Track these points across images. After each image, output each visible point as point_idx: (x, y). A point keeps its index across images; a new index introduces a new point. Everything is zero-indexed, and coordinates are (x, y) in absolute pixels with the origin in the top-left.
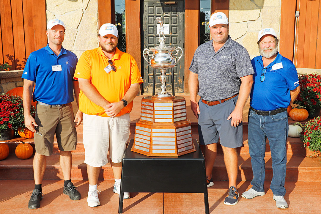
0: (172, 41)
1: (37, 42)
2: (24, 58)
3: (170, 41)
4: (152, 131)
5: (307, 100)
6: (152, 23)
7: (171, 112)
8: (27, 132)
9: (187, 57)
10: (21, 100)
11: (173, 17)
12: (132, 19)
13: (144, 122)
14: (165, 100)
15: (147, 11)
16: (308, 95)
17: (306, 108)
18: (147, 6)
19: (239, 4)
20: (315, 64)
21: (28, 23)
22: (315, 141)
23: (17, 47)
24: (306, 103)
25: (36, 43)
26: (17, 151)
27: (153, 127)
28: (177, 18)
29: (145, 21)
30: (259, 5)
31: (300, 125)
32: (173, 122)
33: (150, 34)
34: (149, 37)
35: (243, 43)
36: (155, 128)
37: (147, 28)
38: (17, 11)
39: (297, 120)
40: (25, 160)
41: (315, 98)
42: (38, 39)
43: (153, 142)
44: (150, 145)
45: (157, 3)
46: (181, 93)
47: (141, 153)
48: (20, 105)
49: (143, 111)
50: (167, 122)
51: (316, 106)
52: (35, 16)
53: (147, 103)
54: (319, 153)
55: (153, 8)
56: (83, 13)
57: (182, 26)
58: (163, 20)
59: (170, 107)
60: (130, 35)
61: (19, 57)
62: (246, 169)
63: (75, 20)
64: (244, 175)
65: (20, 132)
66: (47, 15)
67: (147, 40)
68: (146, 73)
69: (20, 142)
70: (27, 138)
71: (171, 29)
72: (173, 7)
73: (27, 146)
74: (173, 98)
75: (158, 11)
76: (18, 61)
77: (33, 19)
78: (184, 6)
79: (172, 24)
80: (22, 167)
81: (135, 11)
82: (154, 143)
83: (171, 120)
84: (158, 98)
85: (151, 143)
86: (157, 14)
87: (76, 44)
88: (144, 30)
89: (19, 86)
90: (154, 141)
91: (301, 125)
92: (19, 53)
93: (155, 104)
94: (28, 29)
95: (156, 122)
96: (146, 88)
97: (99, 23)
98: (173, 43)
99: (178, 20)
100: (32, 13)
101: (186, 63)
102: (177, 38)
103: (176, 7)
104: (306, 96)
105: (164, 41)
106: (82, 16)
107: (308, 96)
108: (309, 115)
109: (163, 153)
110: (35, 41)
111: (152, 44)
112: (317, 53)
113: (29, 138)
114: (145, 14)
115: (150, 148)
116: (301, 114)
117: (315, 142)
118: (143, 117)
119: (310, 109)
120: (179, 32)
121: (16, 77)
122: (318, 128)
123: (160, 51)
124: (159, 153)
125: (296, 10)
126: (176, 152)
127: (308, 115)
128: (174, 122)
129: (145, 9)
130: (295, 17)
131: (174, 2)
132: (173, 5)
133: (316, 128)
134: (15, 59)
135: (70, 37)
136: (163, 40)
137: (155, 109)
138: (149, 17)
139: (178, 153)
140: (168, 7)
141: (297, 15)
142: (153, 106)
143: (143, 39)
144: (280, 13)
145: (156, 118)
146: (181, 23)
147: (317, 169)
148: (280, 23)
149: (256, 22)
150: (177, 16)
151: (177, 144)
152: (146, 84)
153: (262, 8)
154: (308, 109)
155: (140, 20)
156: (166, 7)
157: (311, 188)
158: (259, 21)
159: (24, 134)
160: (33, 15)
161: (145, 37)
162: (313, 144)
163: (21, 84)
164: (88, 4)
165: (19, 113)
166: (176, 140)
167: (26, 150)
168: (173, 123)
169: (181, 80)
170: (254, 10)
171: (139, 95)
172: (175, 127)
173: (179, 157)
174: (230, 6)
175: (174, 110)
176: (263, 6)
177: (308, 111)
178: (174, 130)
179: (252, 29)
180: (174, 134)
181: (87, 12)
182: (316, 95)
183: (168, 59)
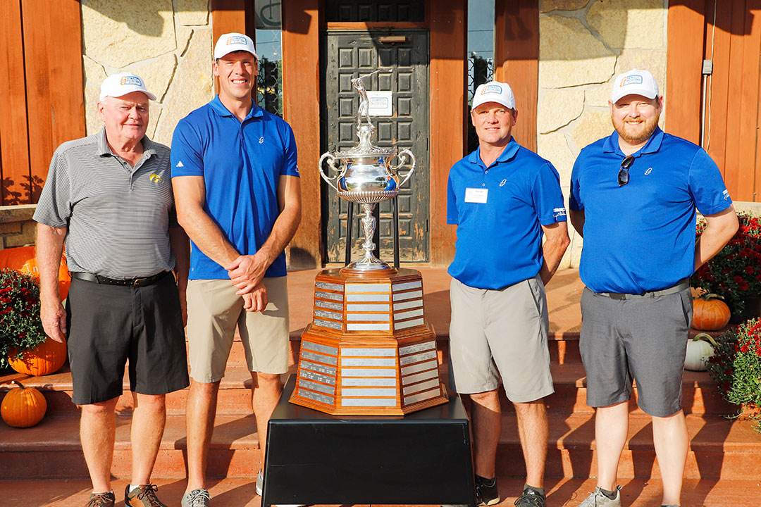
0: (397, 134)
1: (61, 135)
2: (24, 176)
3: (394, 134)
4: (339, 352)
5: (726, 279)
6: (349, 89)
7: (387, 308)
8: (32, 361)
9: (435, 172)
10: (17, 280)
11: (400, 75)
12: (300, 80)
13: (322, 331)
14: (373, 277)
15: (337, 60)
16: (727, 266)
17: (723, 298)
18: (336, 47)
19: (564, 43)
20: (754, 190)
21: (36, 88)
22: (744, 378)
23: (8, 149)
24: (723, 286)
25: (58, 137)
26: (5, 408)
27: (342, 343)
28: (410, 76)
29: (331, 85)
30: (612, 46)
31: (708, 341)
32: (390, 330)
33: (343, 115)
34: (341, 124)
35: (575, 138)
36: (347, 346)
37: (337, 101)
38: (10, 59)
39: (702, 327)
40: (25, 431)
41: (745, 274)
42: (63, 128)
43: (343, 379)
44: (335, 386)
45: (362, 39)
46: (422, 262)
47: (313, 408)
48: (15, 293)
49: (318, 304)
50: (377, 331)
51: (748, 294)
52: (54, 71)
53: (329, 286)
54: (756, 410)
55: (351, 52)
56: (177, 64)
57: (422, 97)
58: (376, 82)
59: (384, 293)
60: (294, 118)
61: (13, 172)
62: (574, 448)
63: (156, 82)
64: (570, 464)
65: (13, 361)
66: (86, 69)
67: (337, 132)
68: (333, 213)
69: (13, 385)
70: (31, 376)
71: (395, 104)
72: (402, 50)
73: (32, 395)
74: (393, 274)
75: (363, 60)
76: (12, 183)
77: (50, 78)
78: (427, 46)
79: (399, 92)
80: (19, 447)
81: (306, 58)
82: (344, 382)
83: (387, 327)
84: (357, 273)
85: (339, 382)
86: (362, 66)
88: (329, 107)
89: (12, 245)
90: (344, 377)
91: (712, 341)
92: (14, 162)
93: (349, 287)
94: (37, 104)
95: (351, 332)
96: (334, 251)
98: (402, 139)
99: (412, 83)
100: (47, 63)
101: (432, 187)
102: (410, 126)
103: (408, 50)
104: (723, 268)
105: (370, 136)
106: (174, 71)
107: (728, 269)
108: (732, 315)
109: (368, 407)
110: (53, 133)
111: (348, 140)
112: (758, 164)
113: (35, 374)
114: (331, 68)
115: (335, 394)
116: (710, 313)
117: (746, 381)
118: (319, 318)
119: (734, 301)
120: (417, 112)
121: (4, 223)
122: (749, 347)
123: (361, 160)
124: (358, 407)
125: (704, 58)
126: (400, 405)
127: (729, 316)
128: (395, 332)
129: (332, 53)
130: (703, 75)
131: (403, 38)
132: (401, 46)
133: (745, 347)
134: (4, 179)
136: (367, 132)
137: (349, 298)
138: (341, 75)
139: (403, 406)
140: (389, 50)
141: (707, 68)
142: (343, 293)
143: (327, 129)
144: (664, 65)
145: (350, 322)
146: (422, 89)
147: (750, 447)
148: (665, 89)
149: (605, 88)
150: (411, 72)
151: (401, 383)
152: (333, 239)
153: (621, 53)
154: (729, 301)
155: (318, 80)
156: (385, 50)
157: (734, 494)
159: (25, 365)
160: (51, 68)
161: (331, 124)
162: (738, 387)
163: (18, 240)
164: (188, 43)
165: (12, 312)
166: (398, 374)
167: (27, 405)
168: (391, 333)
169: (421, 230)
170: (602, 60)
171: (315, 268)
172: (397, 344)
173: (405, 415)
174: (540, 49)
175: (393, 302)
176: (623, 49)
177: (728, 306)
178: (395, 349)
179: (596, 104)
180: (394, 359)
181: (186, 61)
182: (746, 266)
183: (381, 179)
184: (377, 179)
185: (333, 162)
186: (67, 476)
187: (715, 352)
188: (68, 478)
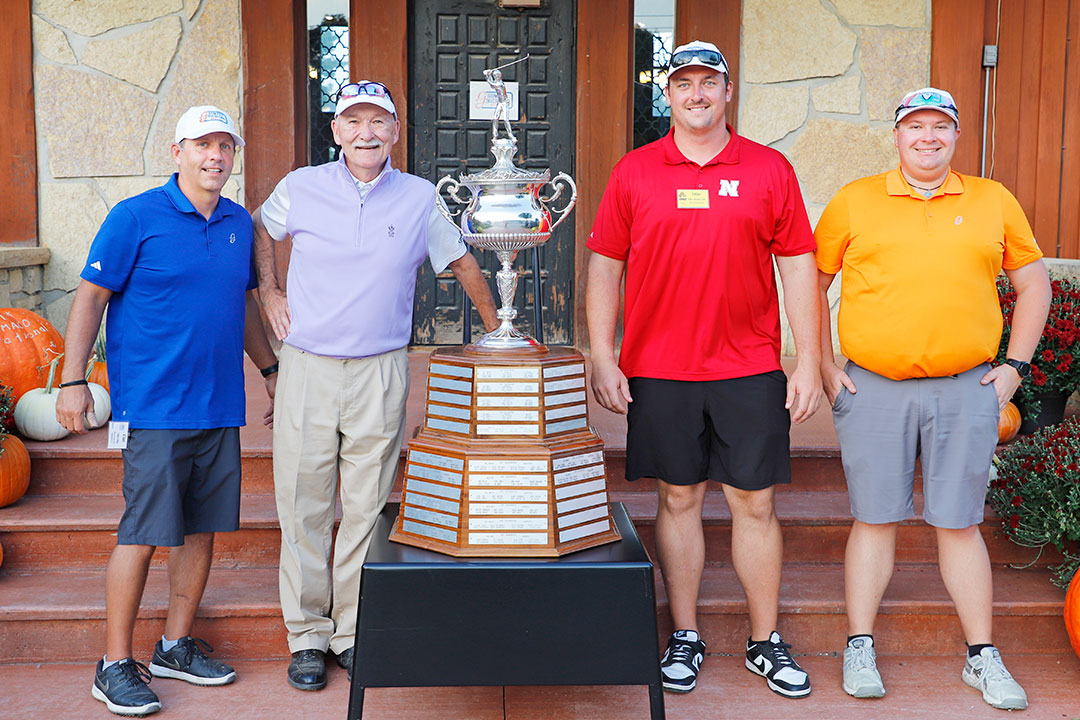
0: (526, 148)
4: (465, 466)
6: (453, 77)
7: (535, 402)
9: (584, 208)
11: (531, 57)
13: (440, 436)
14: (515, 357)
15: (434, 33)
18: (433, 12)
20: (1058, 242)
22: (1039, 509)
27: (470, 453)
28: (546, 60)
29: (424, 70)
30: (850, 21)
32: (540, 434)
33: (442, 118)
34: (440, 131)
36: (478, 457)
37: (434, 95)
41: (1041, 361)
43: (471, 505)
44: (460, 516)
46: (563, 344)
47: (426, 547)
49: (434, 396)
51: (1045, 391)
55: (457, 21)
56: (183, 32)
57: (564, 92)
59: (531, 381)
63: (149, 60)
66: (36, 37)
67: (433, 143)
71: (523, 103)
72: (534, 19)
74: (542, 354)
75: (475, 34)
78: (573, 15)
79: (530, 84)
81: (387, 29)
82: (473, 509)
83: (534, 430)
85: (465, 509)
86: (472, 43)
87: (151, 152)
88: (421, 105)
90: (473, 502)
93: (480, 372)
95: (482, 436)
96: (427, 328)
97: (244, 72)
98: (533, 157)
99: (550, 70)
101: (580, 230)
102: (545, 136)
103: (544, 19)
106: (179, 44)
108: (1023, 421)
111: (450, 156)
112: (1063, 201)
114: (425, 44)
115: (460, 527)
118: (436, 417)
119: (1026, 401)
120: (556, 116)
122: (1046, 465)
123: (499, 188)
124: (493, 546)
125: (986, 42)
126: (552, 542)
127: (1019, 422)
128: (546, 437)
129: (426, 22)
130: (984, 68)
131: (535, 2)
132: (533, 12)
133: (1041, 465)
135: (127, 125)
137: (481, 388)
138: (440, 56)
139: (557, 544)
140: (515, 19)
141: (990, 57)
142: (472, 380)
144: (928, 51)
145: (482, 422)
146: (564, 81)
149: (840, 85)
150: (548, 54)
151: (555, 511)
152: (426, 309)
153: (864, 32)
154: (1019, 402)
155: (406, 63)
156: (506, 19)
158: (853, 81)
161: (424, 131)
162: (1031, 522)
166: (550, 498)
168: (541, 438)
169: (561, 296)
172: (549, 454)
173: (561, 557)
174: (744, 23)
175: (544, 394)
176: (867, 26)
177: (1019, 409)
178: (546, 462)
179: (827, 108)
180: (546, 476)
181: (199, 28)
182: (1044, 350)
183: (526, 216)
184: (520, 216)
185: (456, 190)
186: (39, 659)
187: (999, 474)
188: (39, 661)
